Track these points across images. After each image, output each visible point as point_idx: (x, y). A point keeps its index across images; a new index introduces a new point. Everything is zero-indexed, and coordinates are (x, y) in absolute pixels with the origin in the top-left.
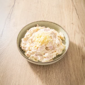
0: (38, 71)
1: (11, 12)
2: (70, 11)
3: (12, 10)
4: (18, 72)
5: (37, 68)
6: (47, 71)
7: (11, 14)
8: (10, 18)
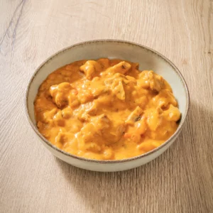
0: (103, 195)
1: (17, 17)
2: (201, 16)
3: (19, 11)
4: (40, 197)
5: (99, 186)
6: (131, 195)
7: (16, 22)
8: (14, 36)
